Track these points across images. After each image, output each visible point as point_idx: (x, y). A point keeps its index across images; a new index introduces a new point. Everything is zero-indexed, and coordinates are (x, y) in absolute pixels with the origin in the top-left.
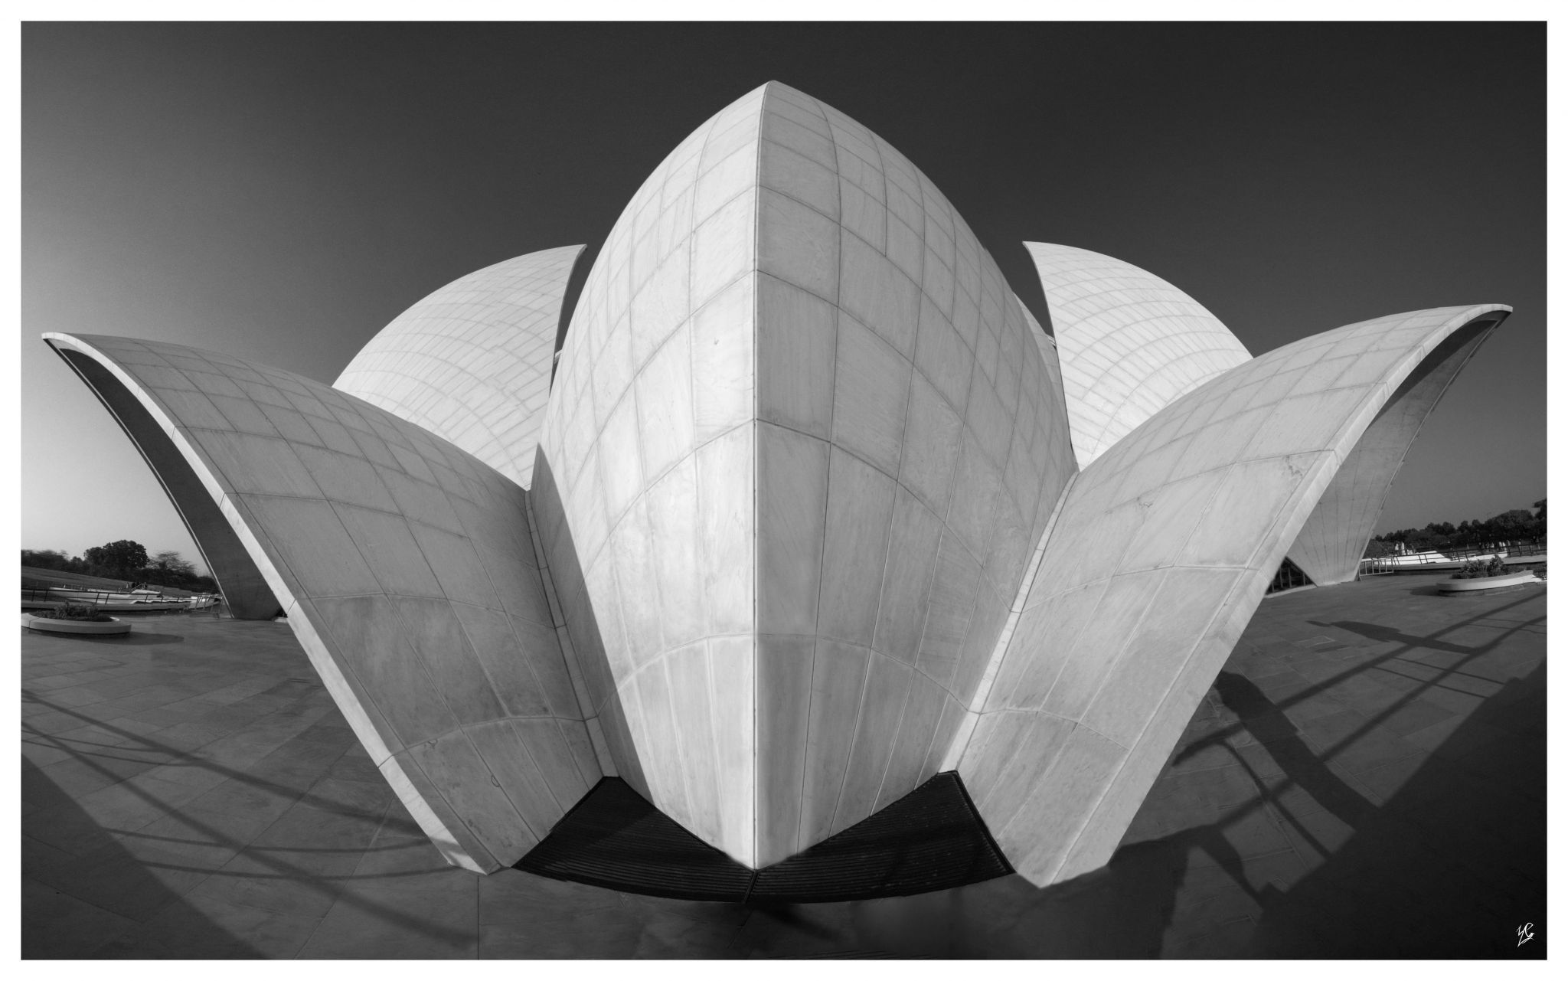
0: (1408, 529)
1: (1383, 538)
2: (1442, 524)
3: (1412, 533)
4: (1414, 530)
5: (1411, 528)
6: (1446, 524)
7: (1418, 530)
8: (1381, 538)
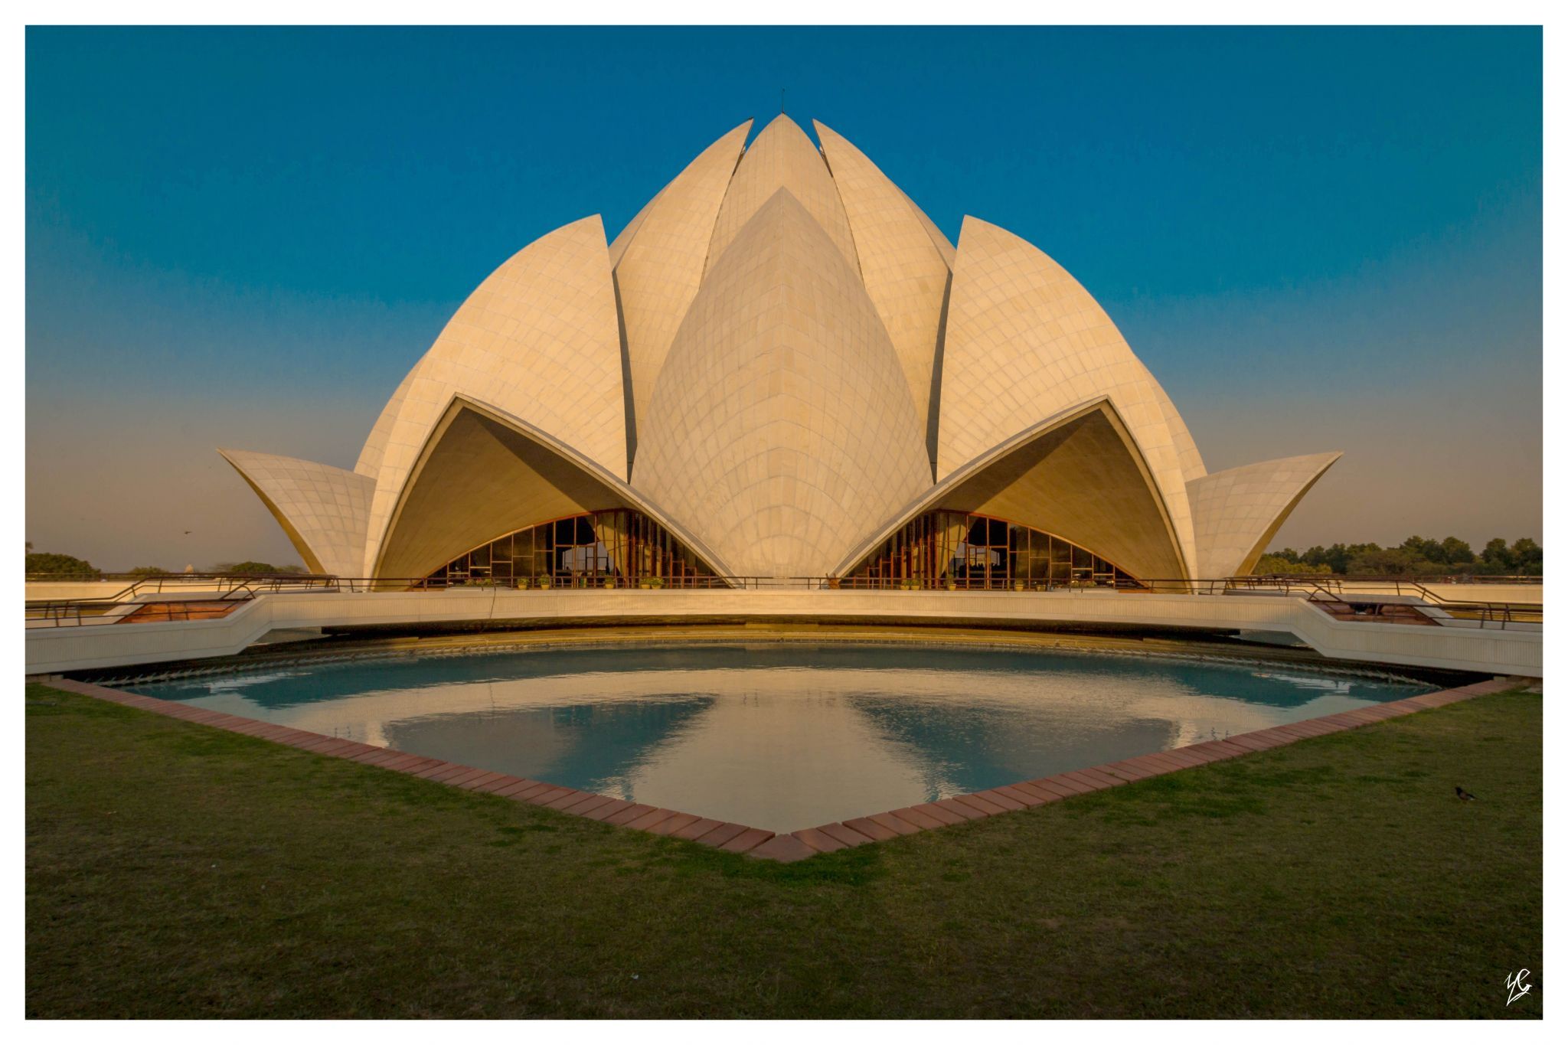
0: (1358, 543)
1: (1300, 555)
2: (1440, 541)
3: (1367, 552)
4: (1373, 547)
5: (1366, 543)
6: (1451, 541)
7: (1384, 548)
8: (1295, 554)
